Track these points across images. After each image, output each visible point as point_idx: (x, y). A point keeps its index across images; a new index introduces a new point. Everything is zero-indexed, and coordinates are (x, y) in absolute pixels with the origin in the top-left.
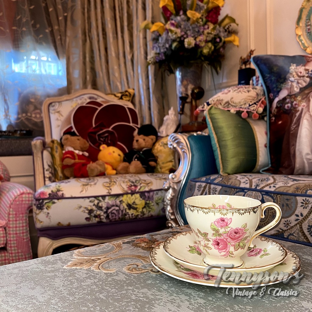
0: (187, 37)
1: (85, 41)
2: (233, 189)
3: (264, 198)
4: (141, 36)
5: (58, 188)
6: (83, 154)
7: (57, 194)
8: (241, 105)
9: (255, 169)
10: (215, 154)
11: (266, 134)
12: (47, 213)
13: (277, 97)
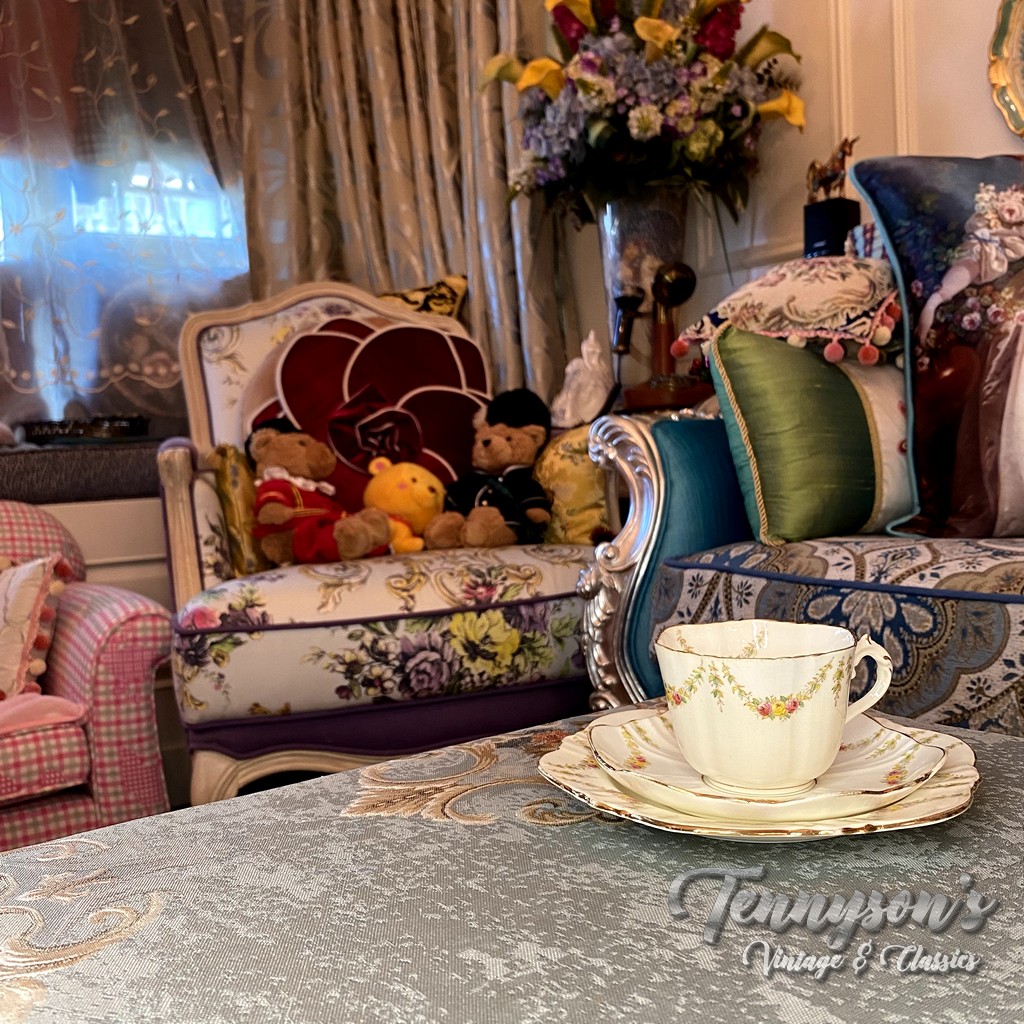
0: (637, 103)
1: (302, 126)
2: (804, 588)
3: (903, 612)
4: (485, 102)
5: (248, 596)
6: (317, 490)
7: (247, 615)
8: (823, 321)
9: (869, 522)
10: (743, 477)
11: (904, 410)
12: (216, 676)
13: (937, 290)
